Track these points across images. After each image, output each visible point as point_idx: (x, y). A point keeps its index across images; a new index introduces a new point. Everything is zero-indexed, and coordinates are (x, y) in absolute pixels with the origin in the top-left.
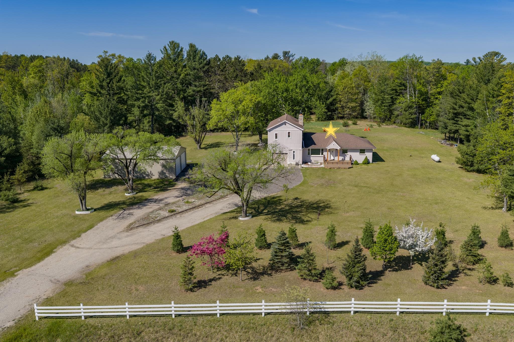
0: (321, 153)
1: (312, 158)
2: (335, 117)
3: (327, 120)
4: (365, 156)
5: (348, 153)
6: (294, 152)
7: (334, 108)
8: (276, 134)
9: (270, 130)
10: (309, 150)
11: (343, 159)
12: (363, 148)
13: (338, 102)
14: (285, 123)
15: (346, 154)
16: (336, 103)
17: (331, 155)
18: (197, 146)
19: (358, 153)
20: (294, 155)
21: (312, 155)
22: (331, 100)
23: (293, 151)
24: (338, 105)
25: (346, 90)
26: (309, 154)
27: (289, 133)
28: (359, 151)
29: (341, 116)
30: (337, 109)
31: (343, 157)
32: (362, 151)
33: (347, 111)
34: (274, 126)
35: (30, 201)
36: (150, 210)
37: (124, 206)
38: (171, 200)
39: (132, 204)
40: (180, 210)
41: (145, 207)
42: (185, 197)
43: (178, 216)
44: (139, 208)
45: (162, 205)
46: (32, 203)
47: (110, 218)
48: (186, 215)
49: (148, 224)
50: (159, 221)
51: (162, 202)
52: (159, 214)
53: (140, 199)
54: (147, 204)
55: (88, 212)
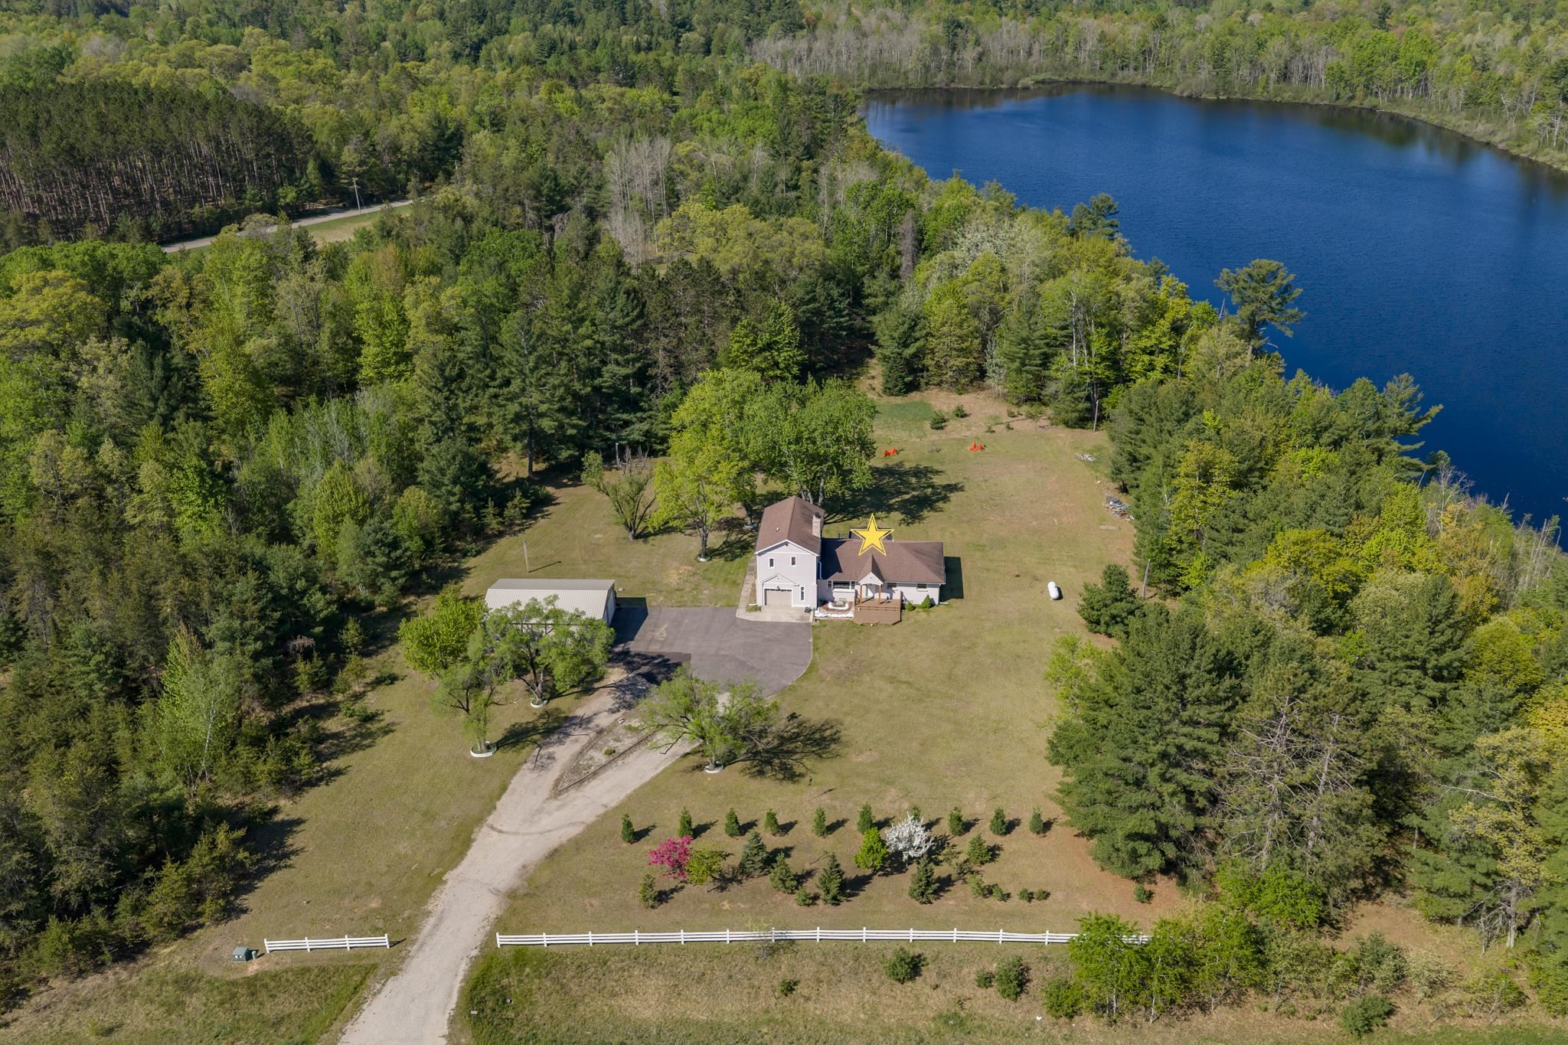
0: (850, 586)
1: (835, 595)
4: (926, 592)
5: (898, 588)
7: (920, 366)
8: (772, 561)
9: (760, 555)
10: (829, 581)
11: (889, 599)
12: (921, 579)
13: (928, 353)
14: (784, 543)
15: (894, 589)
16: (924, 356)
17: (869, 591)
19: (914, 589)
20: (802, 594)
21: (835, 590)
22: (913, 349)
23: (801, 586)
24: (928, 361)
25: (947, 328)
27: (793, 558)
28: (916, 585)
31: (890, 596)
32: (920, 585)
34: (766, 548)
35: (387, 718)
36: (577, 747)
37: (536, 737)
38: (604, 721)
39: (549, 732)
40: (621, 749)
41: (568, 740)
42: (623, 711)
43: (620, 762)
44: (560, 742)
45: (592, 734)
46: (393, 724)
47: (524, 766)
48: (631, 759)
49: (581, 781)
50: (595, 774)
51: (591, 725)
52: (592, 758)
53: (557, 719)
54: (569, 730)
55: (490, 754)
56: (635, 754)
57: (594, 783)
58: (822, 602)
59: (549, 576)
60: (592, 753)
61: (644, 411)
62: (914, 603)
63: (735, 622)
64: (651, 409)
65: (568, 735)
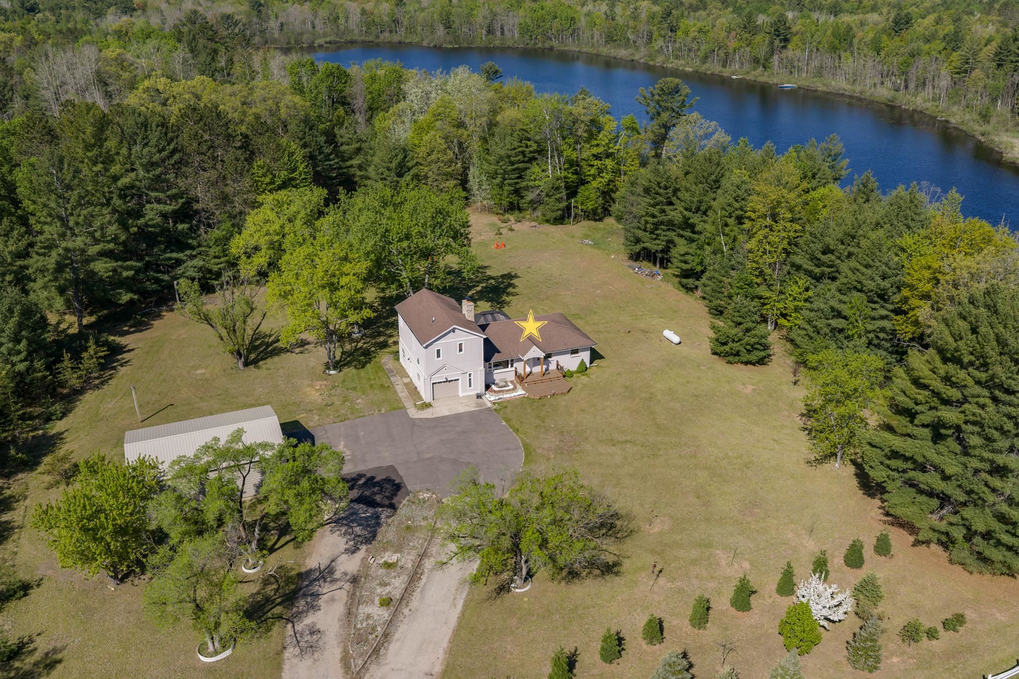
1: (496, 377)
4: (580, 357)
5: (554, 358)
8: (438, 351)
9: (427, 346)
10: (490, 364)
11: (546, 369)
12: (575, 347)
14: (453, 330)
15: (550, 360)
19: (569, 356)
20: (470, 380)
21: (496, 372)
23: (468, 373)
25: (435, 156)
26: (490, 370)
27: (460, 345)
28: (571, 352)
31: (546, 366)
32: (575, 351)
34: (436, 338)
35: (42, 645)
36: (339, 609)
37: (278, 610)
38: (349, 565)
39: (290, 599)
40: (397, 594)
41: (322, 602)
42: (364, 548)
43: (406, 611)
44: (313, 607)
45: (347, 586)
46: (55, 651)
47: (287, 654)
48: (415, 602)
49: (376, 651)
50: (386, 635)
51: (337, 575)
52: (368, 617)
53: (289, 580)
54: (315, 588)
55: (228, 652)
56: (417, 594)
57: (393, 647)
58: (489, 386)
59: (167, 421)
60: (364, 610)
61: (192, 248)
62: (571, 370)
63: (413, 422)
64: (200, 245)
65: (316, 596)
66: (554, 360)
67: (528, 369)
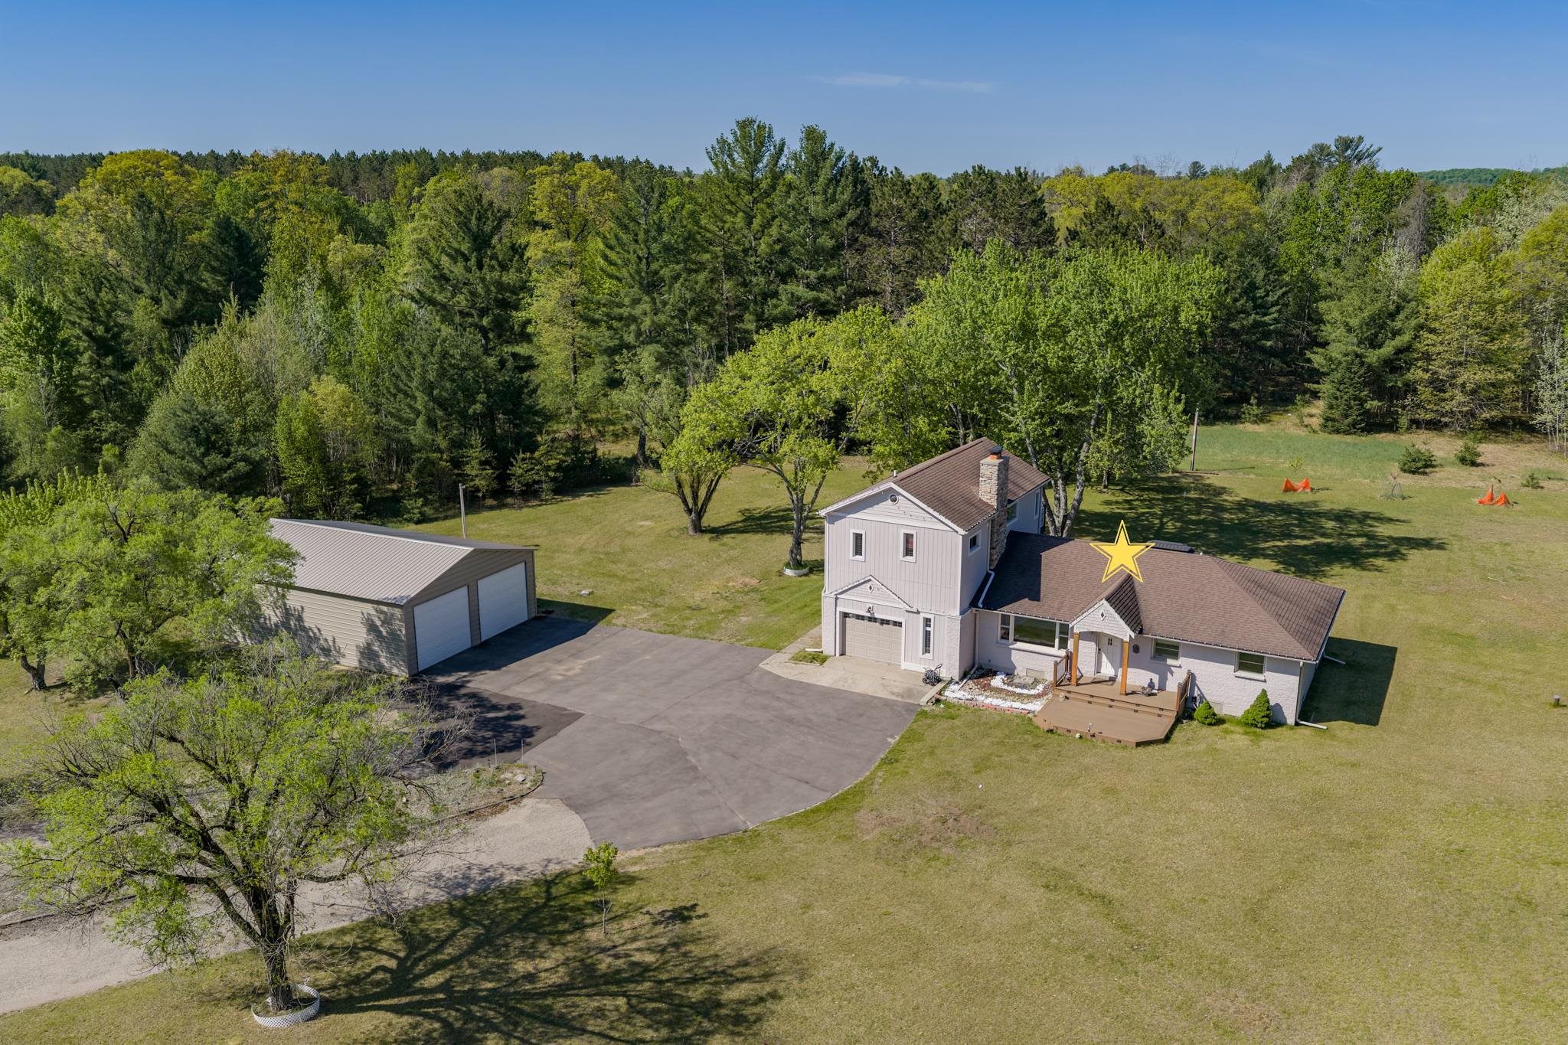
0: (1057, 641)
1: (1016, 657)
2: (1404, 421)
3: (1363, 430)
4: (1262, 686)
5: (1182, 661)
6: (927, 622)
7: (1400, 384)
8: (858, 538)
9: (833, 518)
10: (1005, 620)
11: (1151, 685)
12: (1252, 647)
13: (1417, 359)
14: (893, 496)
15: (1170, 662)
16: (1410, 364)
17: (1104, 658)
18: (686, 520)
19: (1228, 670)
20: (927, 635)
21: (1019, 645)
22: (1388, 349)
23: (922, 615)
24: (1416, 374)
25: (1460, 310)
26: (1005, 636)
27: (908, 538)
28: (1236, 659)
29: (1428, 417)
30: (1410, 388)
31: (1156, 679)
32: (1250, 662)
33: (1457, 400)
34: (847, 502)
58: (977, 670)
62: (1222, 711)
66: (1181, 668)
67: (1107, 670)
